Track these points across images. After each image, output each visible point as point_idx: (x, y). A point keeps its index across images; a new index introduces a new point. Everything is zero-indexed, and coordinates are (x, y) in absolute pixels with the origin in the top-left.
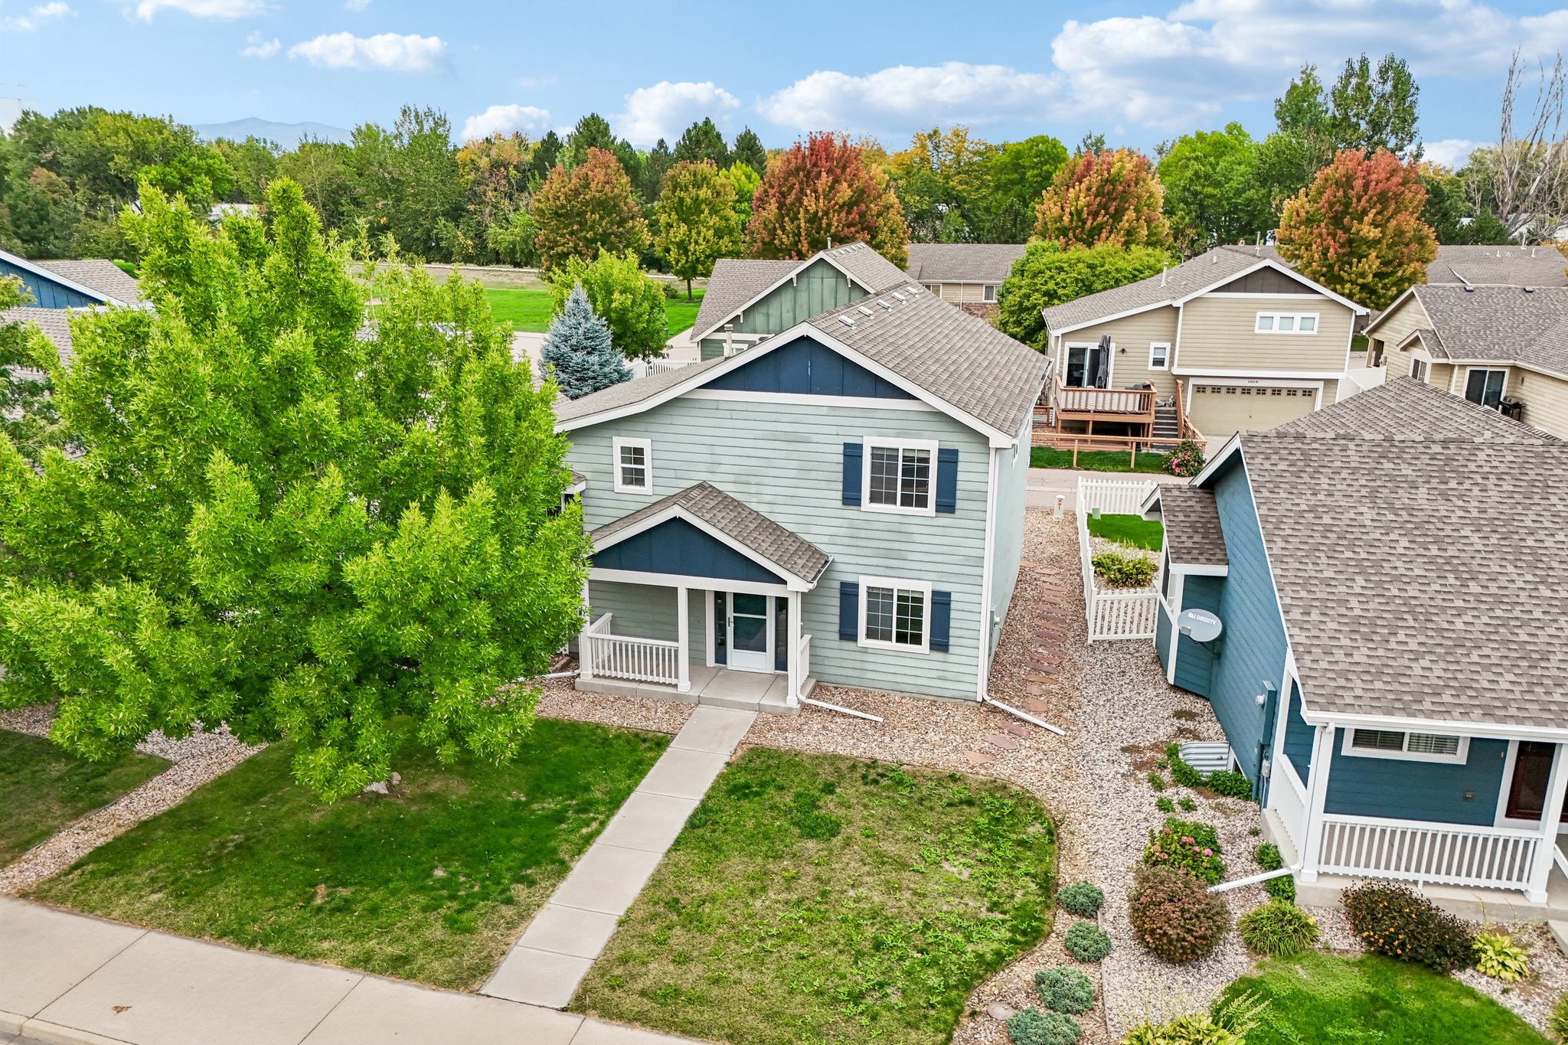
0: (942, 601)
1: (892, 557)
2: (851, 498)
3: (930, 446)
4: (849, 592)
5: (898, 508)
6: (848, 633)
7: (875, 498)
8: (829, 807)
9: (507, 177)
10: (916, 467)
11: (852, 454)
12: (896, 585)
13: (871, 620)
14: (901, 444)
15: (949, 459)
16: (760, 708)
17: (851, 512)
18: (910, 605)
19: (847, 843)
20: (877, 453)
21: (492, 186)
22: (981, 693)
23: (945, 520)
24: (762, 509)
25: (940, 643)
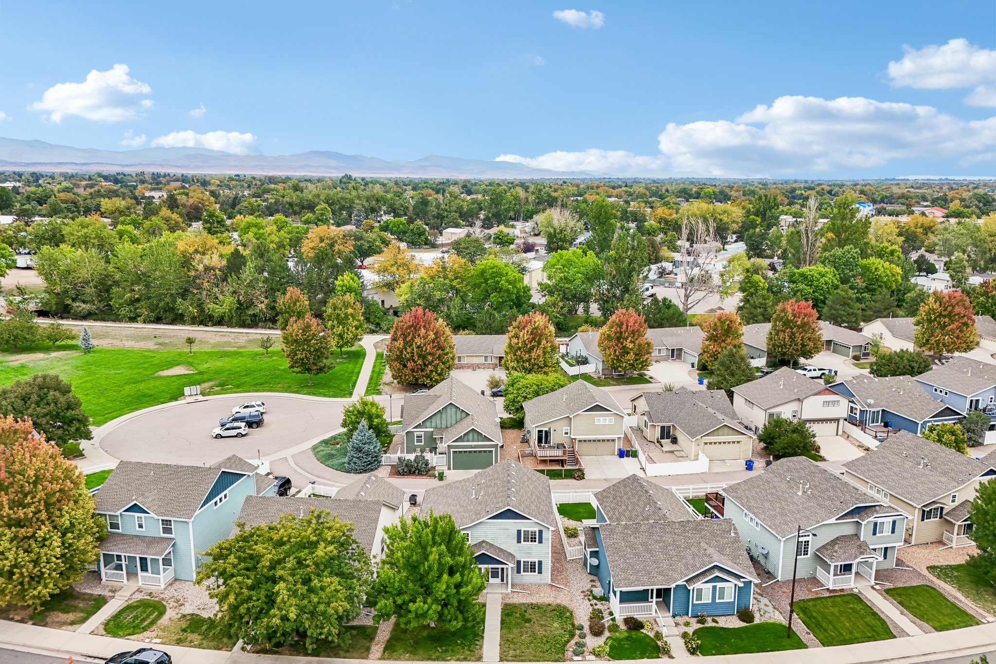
0: (540, 563)
1: (529, 554)
2: (519, 541)
3: (537, 529)
4: (519, 563)
5: (530, 543)
6: (519, 572)
7: (524, 541)
8: (527, 616)
9: (215, 274)
10: (534, 533)
11: (519, 532)
12: (530, 560)
13: (524, 568)
14: (530, 529)
15: (541, 532)
16: (502, 593)
17: (519, 545)
18: (533, 565)
19: (534, 623)
20: (524, 531)
21: (206, 280)
22: (550, 582)
23: (540, 545)
24: (498, 545)
25: (540, 572)
